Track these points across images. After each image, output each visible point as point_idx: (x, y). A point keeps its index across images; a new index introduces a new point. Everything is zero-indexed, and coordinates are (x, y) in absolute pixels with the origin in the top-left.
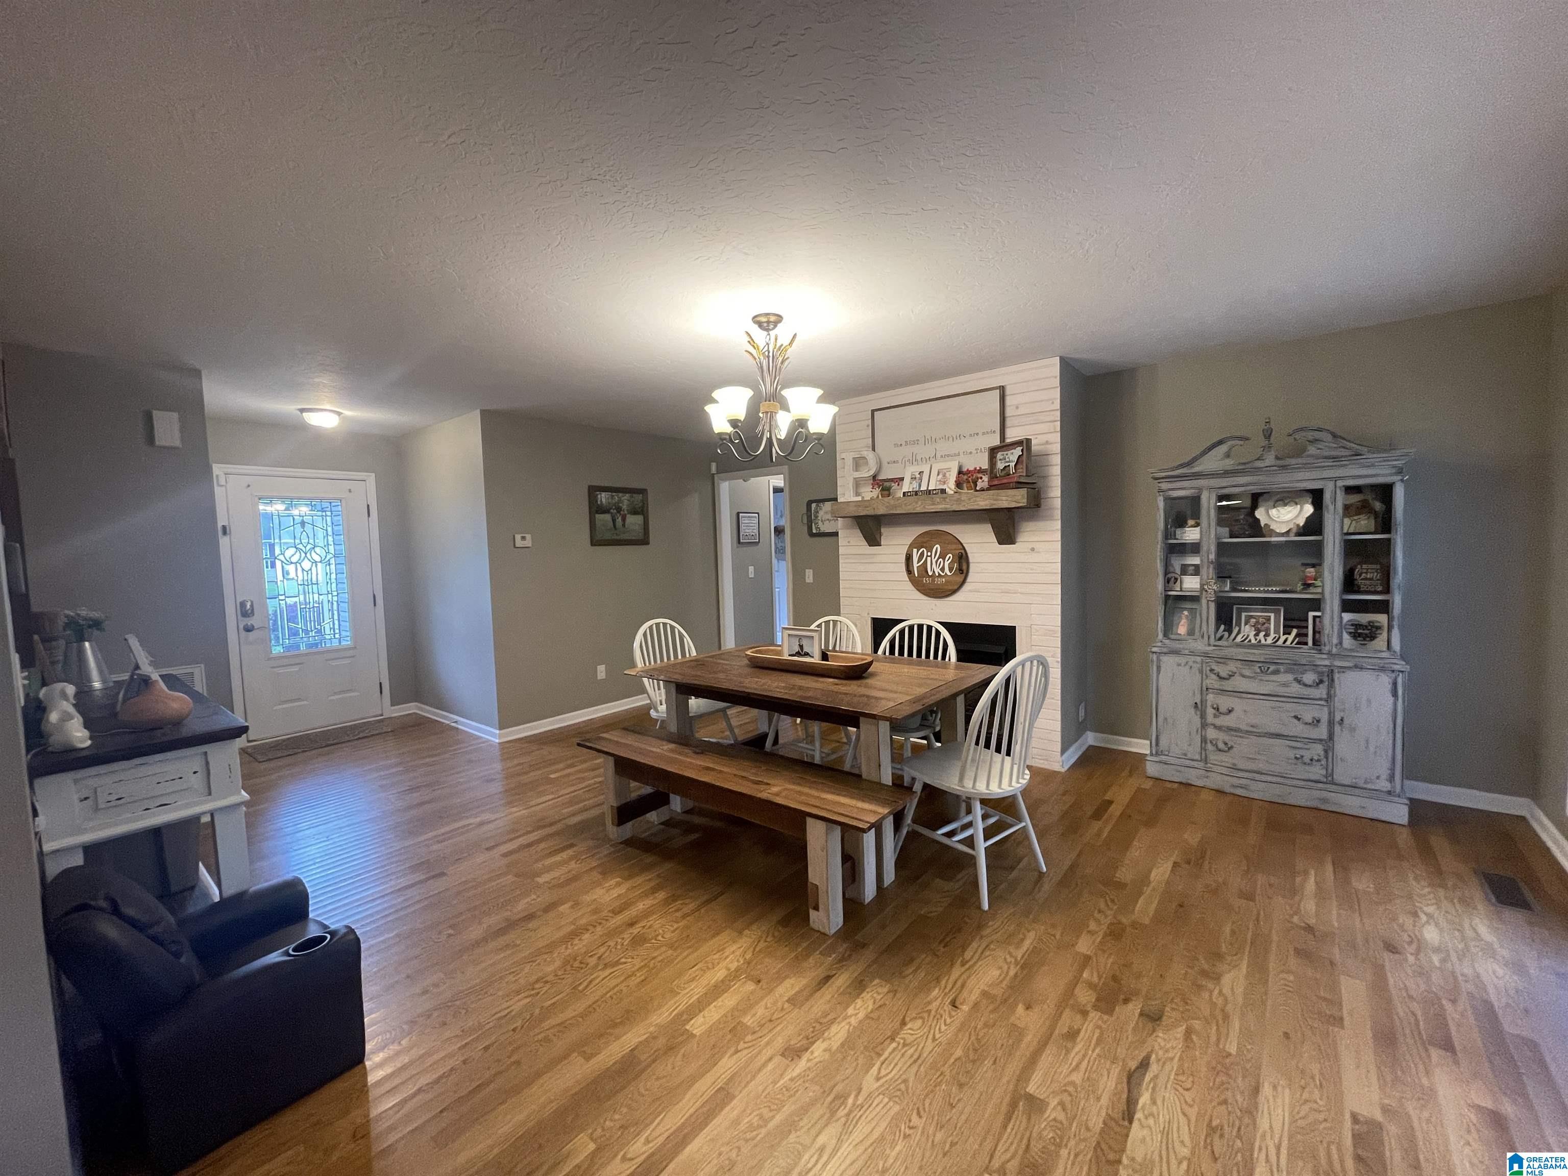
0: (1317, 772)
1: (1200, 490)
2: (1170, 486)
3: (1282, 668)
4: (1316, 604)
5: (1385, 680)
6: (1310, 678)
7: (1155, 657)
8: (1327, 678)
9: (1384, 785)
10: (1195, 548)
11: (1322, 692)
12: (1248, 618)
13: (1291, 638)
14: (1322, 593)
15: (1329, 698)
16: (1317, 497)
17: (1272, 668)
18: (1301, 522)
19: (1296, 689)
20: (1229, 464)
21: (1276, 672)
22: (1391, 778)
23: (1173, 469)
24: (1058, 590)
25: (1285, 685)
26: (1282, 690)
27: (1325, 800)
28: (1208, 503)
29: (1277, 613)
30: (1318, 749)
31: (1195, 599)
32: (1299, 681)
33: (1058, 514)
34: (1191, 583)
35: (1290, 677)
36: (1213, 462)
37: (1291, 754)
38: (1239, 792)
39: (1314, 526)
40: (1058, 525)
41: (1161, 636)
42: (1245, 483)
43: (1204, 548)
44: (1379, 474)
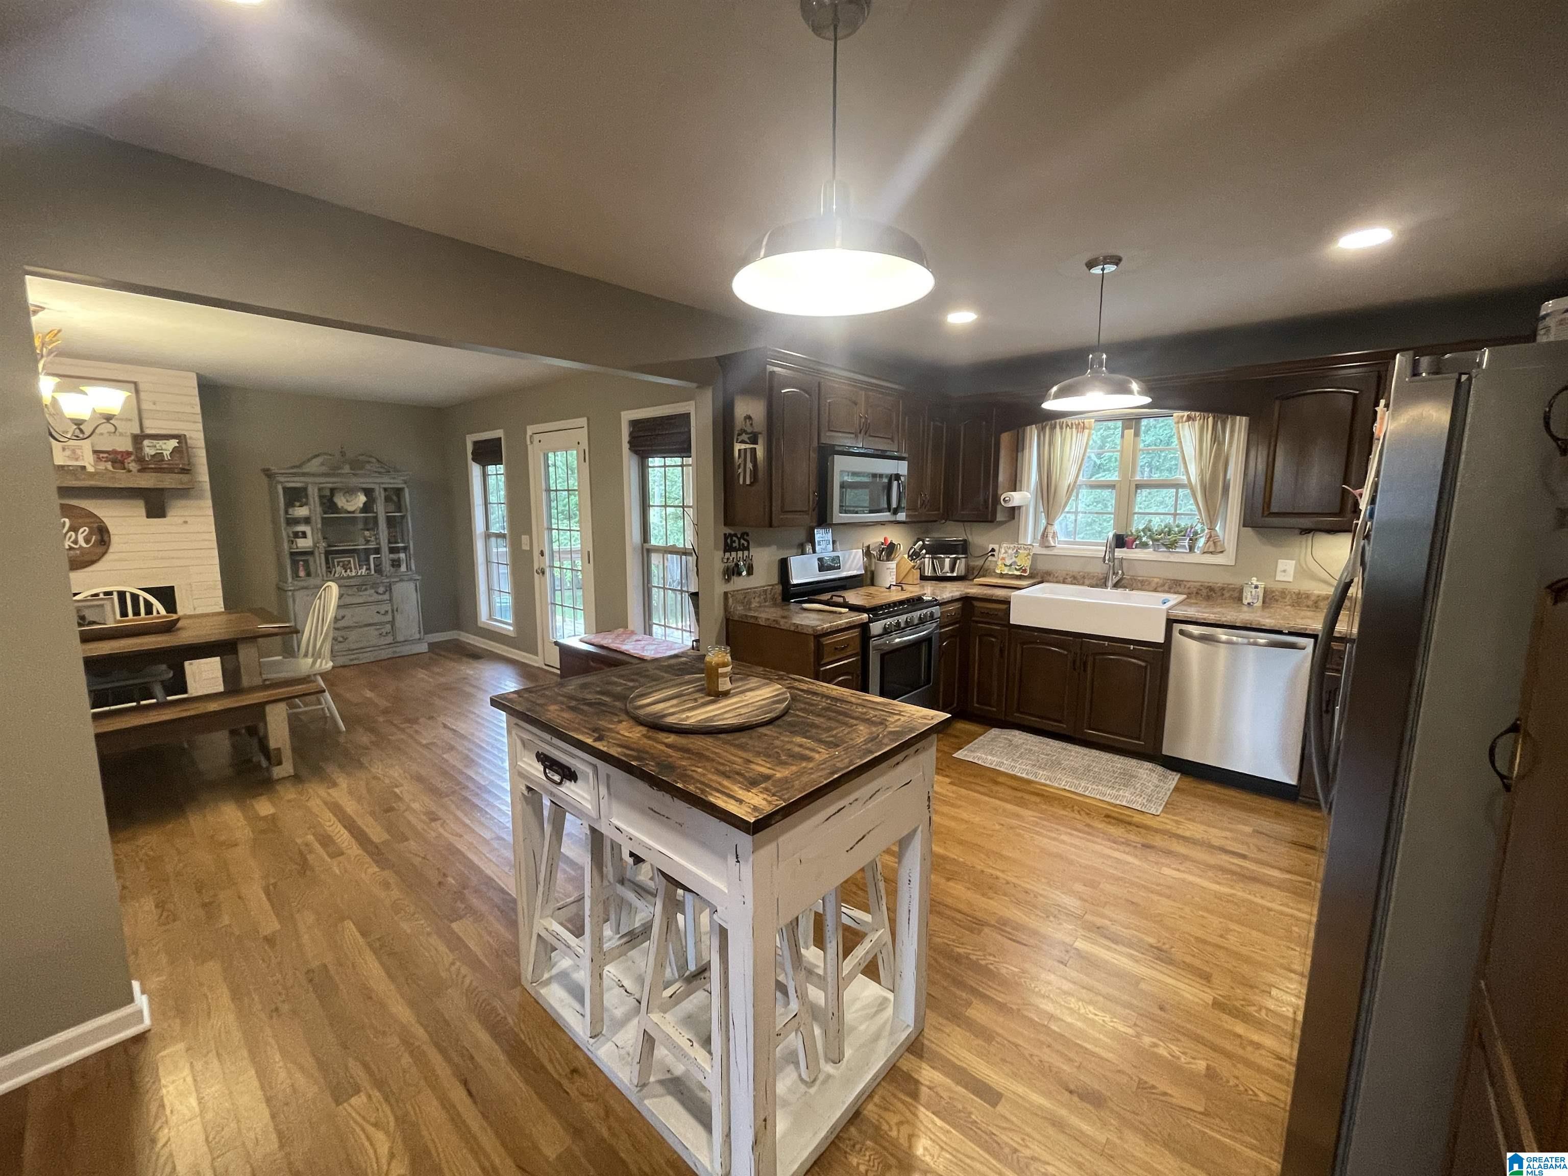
0: (389, 639)
1: (307, 483)
2: (286, 479)
3: (368, 587)
4: (377, 551)
5: (411, 585)
6: (381, 590)
7: (290, 593)
8: (389, 589)
9: (417, 636)
10: (307, 521)
11: (387, 597)
12: (338, 562)
13: (364, 570)
14: (379, 544)
15: (391, 600)
16: (368, 492)
17: (364, 587)
18: (361, 505)
19: (376, 597)
20: (324, 469)
21: (366, 589)
22: (420, 633)
23: (287, 469)
24: (216, 553)
25: (370, 596)
26: (370, 599)
27: (395, 652)
28: (313, 492)
29: (354, 557)
30: (388, 627)
31: (311, 553)
32: (377, 593)
33: (208, 494)
34: (303, 544)
35: (373, 591)
36: (314, 466)
37: (376, 633)
38: (355, 662)
39: (367, 508)
40: (209, 503)
41: (290, 580)
42: (333, 481)
43: (313, 519)
44: (397, 482)
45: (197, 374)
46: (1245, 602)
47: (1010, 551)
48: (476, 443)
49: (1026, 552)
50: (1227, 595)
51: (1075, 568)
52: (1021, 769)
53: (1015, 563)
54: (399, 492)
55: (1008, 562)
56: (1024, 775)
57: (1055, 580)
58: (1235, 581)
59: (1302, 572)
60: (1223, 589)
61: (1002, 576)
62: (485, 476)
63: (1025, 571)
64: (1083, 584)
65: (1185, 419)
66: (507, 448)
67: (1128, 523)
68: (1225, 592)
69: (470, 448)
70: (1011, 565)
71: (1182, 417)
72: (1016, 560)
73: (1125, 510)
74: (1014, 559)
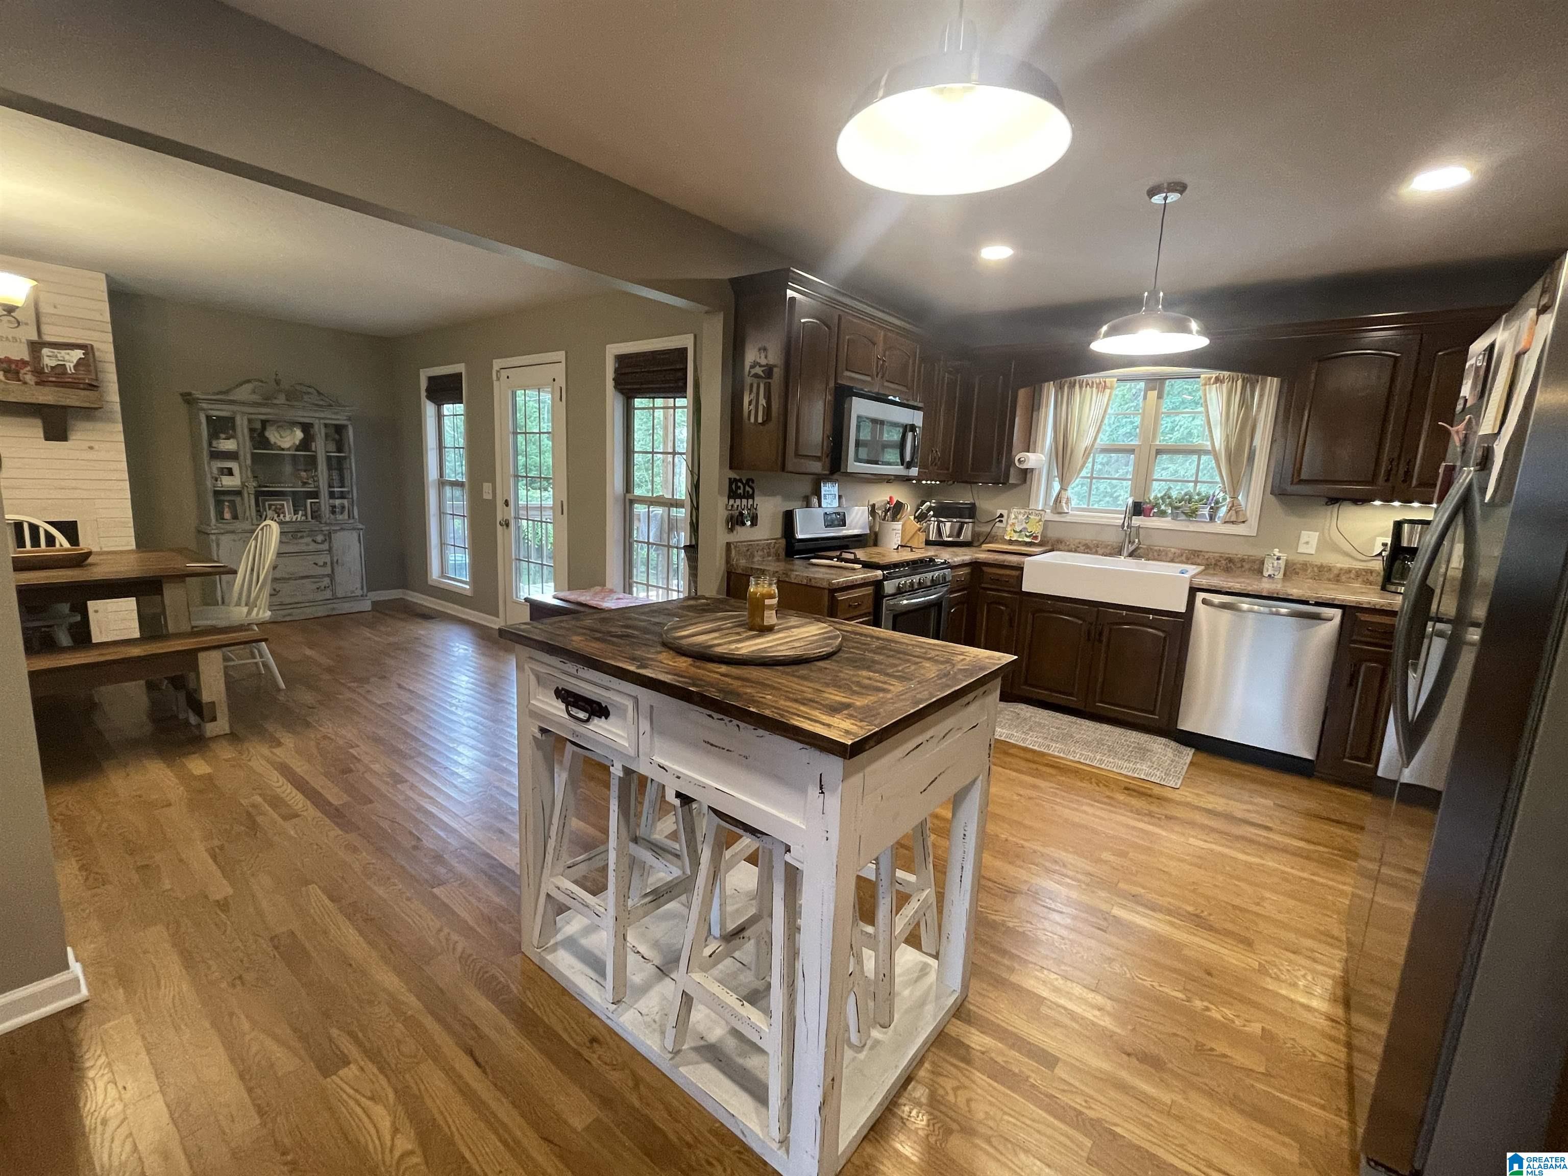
0: (328, 594)
1: (234, 412)
2: (210, 406)
3: (305, 534)
4: (315, 495)
5: (355, 534)
6: (320, 538)
7: (214, 537)
8: (329, 537)
9: (359, 593)
10: (232, 456)
11: (326, 546)
12: (270, 506)
13: (299, 516)
14: (318, 487)
15: (330, 550)
16: (306, 428)
17: (299, 535)
18: (297, 442)
19: (313, 547)
20: (255, 398)
21: (302, 537)
22: (362, 588)
23: (214, 394)
24: (127, 485)
25: (307, 544)
26: (304, 548)
27: (334, 609)
28: (242, 423)
29: (287, 501)
30: (327, 581)
31: (239, 493)
32: (314, 541)
33: (119, 416)
34: (228, 482)
35: (309, 540)
36: (244, 393)
37: (315, 586)
38: (288, 619)
39: (305, 444)
40: (120, 427)
41: (213, 521)
42: (265, 412)
43: (241, 453)
44: (340, 419)
45: (107, 276)
46: (1266, 574)
47: (1020, 517)
48: (431, 379)
49: (1038, 518)
50: (1247, 566)
51: (1088, 536)
52: (1032, 742)
53: (1025, 529)
54: (339, 429)
55: (1018, 529)
56: (1036, 748)
57: (1066, 548)
58: (1255, 552)
59: (1326, 544)
60: (1243, 560)
61: (1011, 542)
62: (440, 416)
63: (1036, 538)
64: (1096, 553)
65: (1212, 381)
66: (468, 386)
67: (1147, 489)
68: (1244, 564)
69: (424, 384)
70: (1021, 531)
71: (1210, 379)
72: (1026, 526)
73: (1143, 478)
74: (1024, 525)
